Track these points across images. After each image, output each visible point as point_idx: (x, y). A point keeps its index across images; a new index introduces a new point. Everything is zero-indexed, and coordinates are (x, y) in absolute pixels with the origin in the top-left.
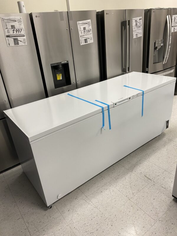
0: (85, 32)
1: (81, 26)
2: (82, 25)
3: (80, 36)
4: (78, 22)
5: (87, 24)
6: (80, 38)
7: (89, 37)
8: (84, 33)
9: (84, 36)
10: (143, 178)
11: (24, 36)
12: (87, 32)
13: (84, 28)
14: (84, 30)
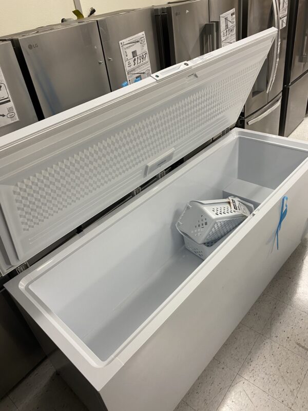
0: (136, 62)
1: (127, 50)
2: (130, 47)
3: (127, 73)
4: (120, 42)
5: (138, 42)
6: (127, 76)
7: (144, 71)
8: (134, 65)
9: (134, 70)
10: (296, 350)
11: (9, 101)
12: (139, 61)
13: (134, 53)
14: (134, 57)
